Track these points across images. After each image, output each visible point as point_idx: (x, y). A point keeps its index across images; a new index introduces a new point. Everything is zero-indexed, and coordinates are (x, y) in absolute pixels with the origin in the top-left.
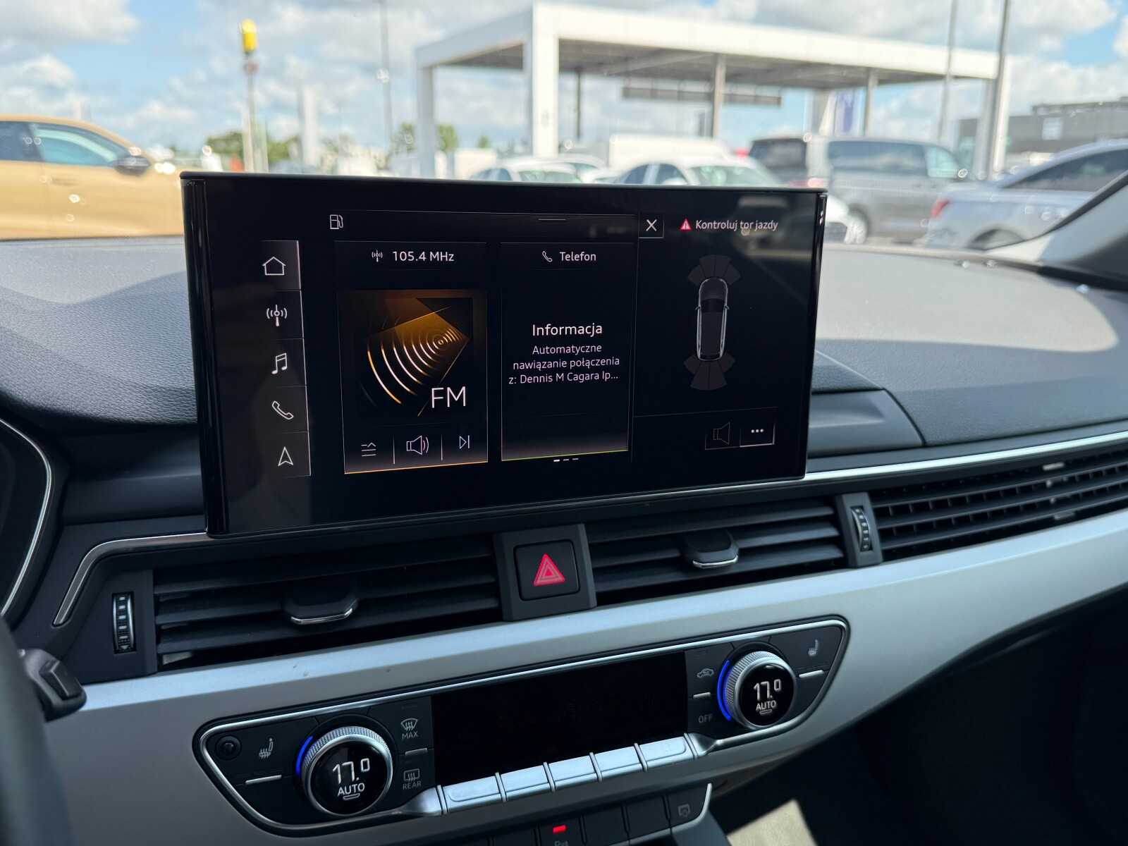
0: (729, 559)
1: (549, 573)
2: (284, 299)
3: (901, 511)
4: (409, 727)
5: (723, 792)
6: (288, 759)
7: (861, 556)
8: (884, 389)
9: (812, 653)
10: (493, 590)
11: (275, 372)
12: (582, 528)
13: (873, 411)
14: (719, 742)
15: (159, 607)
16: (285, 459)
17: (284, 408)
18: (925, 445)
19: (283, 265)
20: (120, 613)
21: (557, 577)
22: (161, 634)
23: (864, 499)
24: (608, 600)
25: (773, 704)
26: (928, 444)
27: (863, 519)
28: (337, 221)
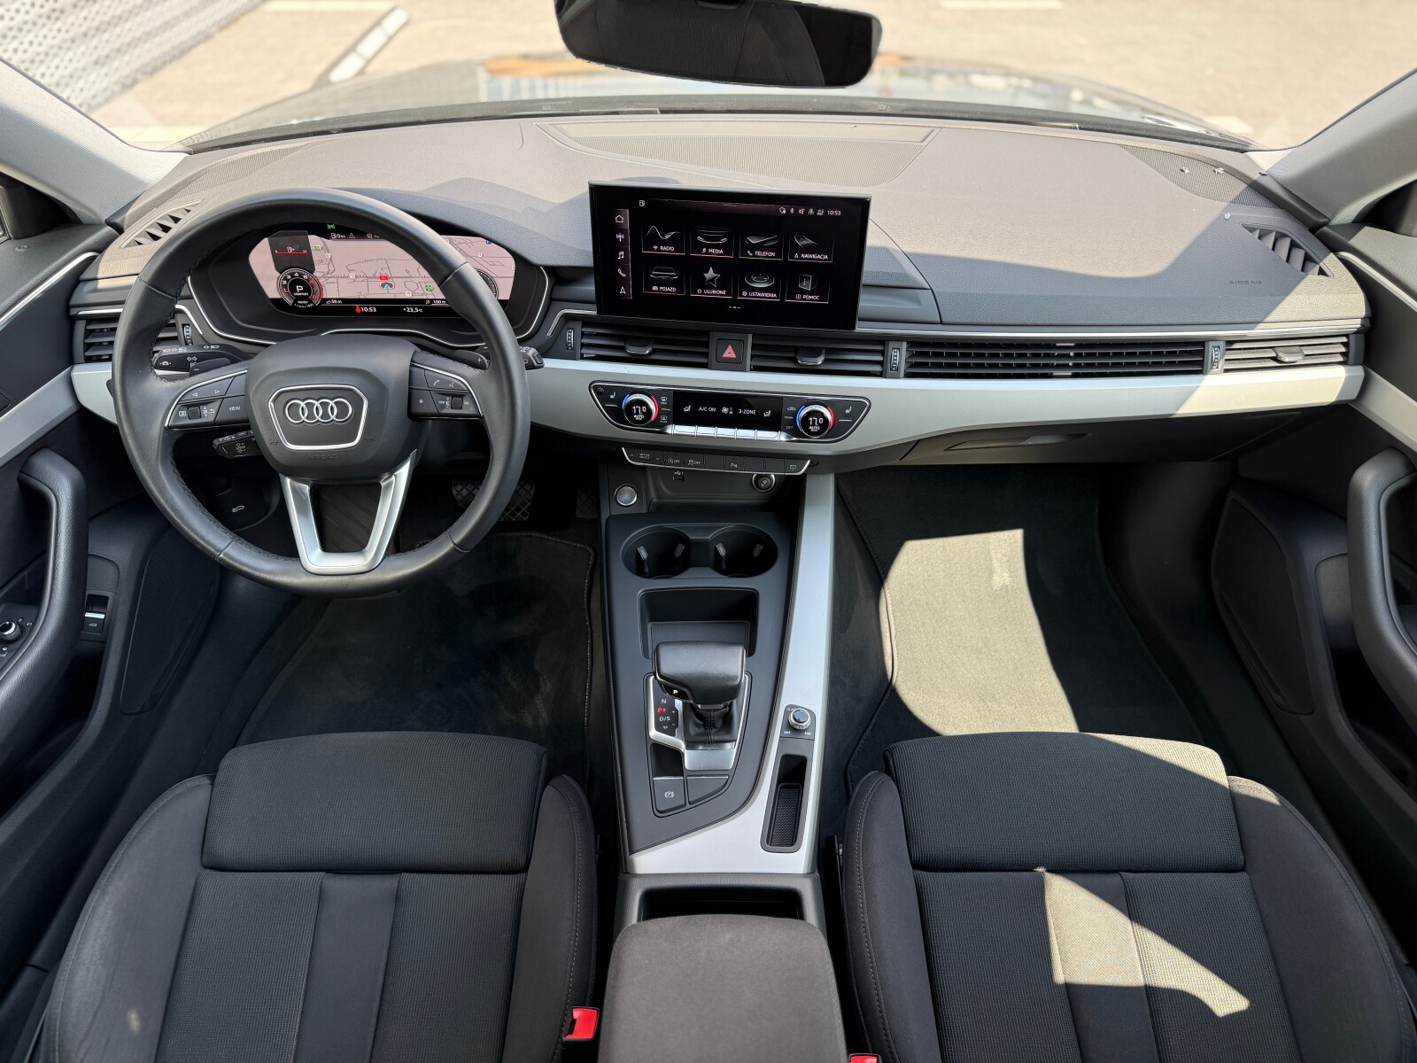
0: (817, 362)
1: (730, 352)
2: (623, 231)
4: (664, 400)
6: (619, 400)
7: (891, 373)
8: (932, 290)
9: (847, 411)
10: (706, 355)
11: (620, 258)
12: (750, 336)
13: (917, 301)
14: (794, 439)
15: (583, 335)
16: (623, 291)
17: (623, 273)
18: (941, 323)
19: (623, 218)
20: (569, 335)
21: (733, 355)
22: (583, 345)
23: (902, 344)
24: (756, 369)
25: (818, 428)
26: (943, 322)
27: (899, 355)
28: (642, 203)
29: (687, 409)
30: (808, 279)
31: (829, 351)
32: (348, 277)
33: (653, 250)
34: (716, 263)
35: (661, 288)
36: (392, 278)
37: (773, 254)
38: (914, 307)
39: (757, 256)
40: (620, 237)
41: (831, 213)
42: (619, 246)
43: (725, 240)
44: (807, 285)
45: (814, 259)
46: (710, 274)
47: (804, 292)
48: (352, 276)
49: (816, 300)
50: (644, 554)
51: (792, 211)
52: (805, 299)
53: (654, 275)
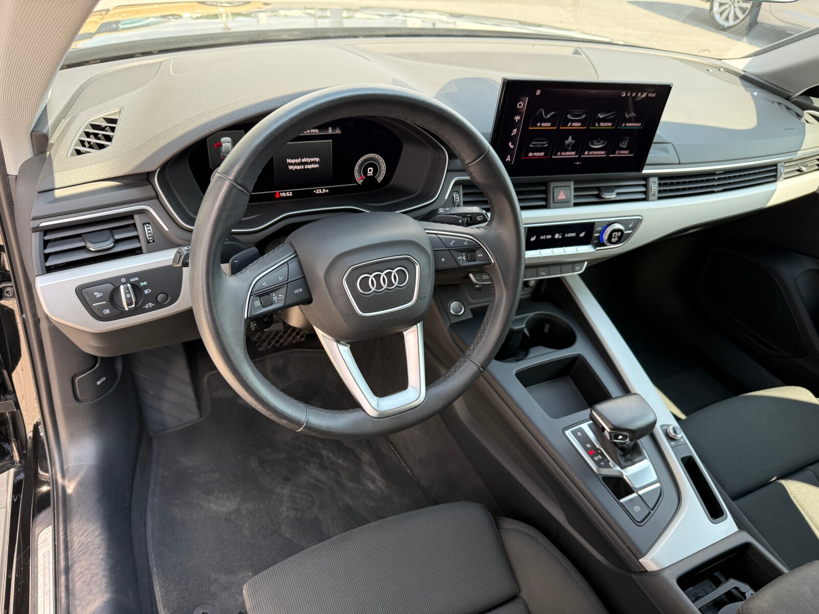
0: (612, 196)
1: (562, 196)
2: (520, 114)
3: (665, 184)
5: (590, 265)
7: (651, 198)
8: (671, 143)
9: (631, 226)
10: (545, 199)
11: (512, 134)
12: (572, 183)
13: (666, 151)
14: (598, 248)
16: (508, 159)
17: (512, 144)
18: (679, 164)
19: (522, 104)
20: (456, 197)
21: (564, 197)
23: (656, 179)
24: (576, 205)
26: (681, 163)
27: (654, 186)
28: (538, 92)
29: (533, 239)
30: (626, 140)
33: (537, 126)
34: (574, 133)
35: (535, 154)
37: (610, 124)
38: (665, 155)
39: (601, 126)
40: (517, 118)
41: (649, 95)
42: (515, 125)
43: (584, 116)
44: (624, 144)
45: (632, 126)
46: (570, 140)
47: (622, 149)
49: (627, 154)
51: (629, 94)
52: (621, 154)
53: (533, 144)
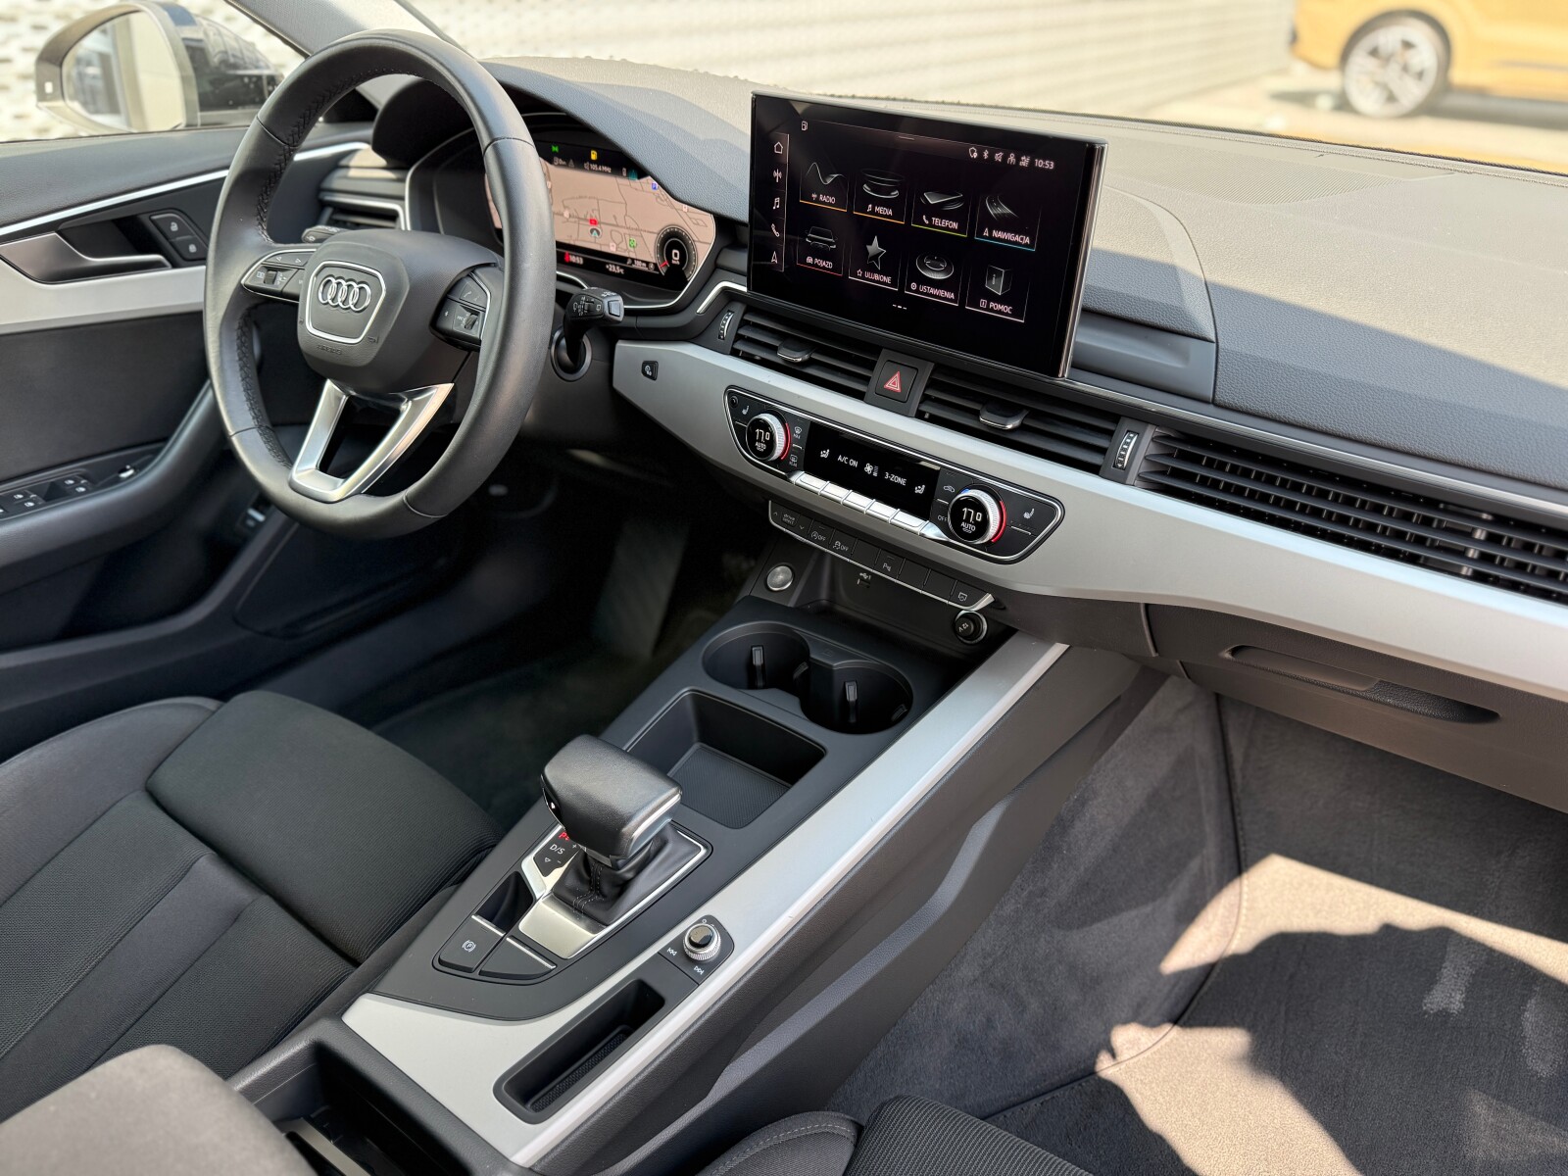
1: (894, 383)
2: (781, 167)
4: (798, 432)
7: (1111, 470)
8: (1216, 342)
9: (1027, 516)
10: (866, 381)
11: (774, 207)
12: (930, 365)
13: (1184, 356)
14: (951, 541)
15: (743, 323)
16: (775, 259)
17: (776, 229)
18: (1214, 403)
19: (783, 148)
20: (725, 320)
21: (897, 388)
22: (738, 338)
24: (923, 416)
25: (972, 527)
26: (1218, 402)
27: (1134, 446)
28: (806, 126)
29: (824, 454)
30: (999, 274)
31: (1034, 414)
32: (562, 215)
33: (811, 200)
34: (882, 230)
35: (817, 261)
36: (600, 223)
37: (955, 225)
38: (1177, 365)
39: (935, 227)
40: (777, 174)
41: (1039, 163)
42: (775, 189)
43: (895, 194)
44: (996, 286)
45: (1010, 242)
46: (874, 247)
47: (992, 297)
48: (566, 214)
49: (1007, 314)
50: (758, 660)
51: (986, 155)
52: (992, 310)
53: (810, 238)
